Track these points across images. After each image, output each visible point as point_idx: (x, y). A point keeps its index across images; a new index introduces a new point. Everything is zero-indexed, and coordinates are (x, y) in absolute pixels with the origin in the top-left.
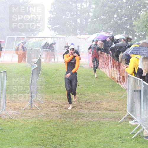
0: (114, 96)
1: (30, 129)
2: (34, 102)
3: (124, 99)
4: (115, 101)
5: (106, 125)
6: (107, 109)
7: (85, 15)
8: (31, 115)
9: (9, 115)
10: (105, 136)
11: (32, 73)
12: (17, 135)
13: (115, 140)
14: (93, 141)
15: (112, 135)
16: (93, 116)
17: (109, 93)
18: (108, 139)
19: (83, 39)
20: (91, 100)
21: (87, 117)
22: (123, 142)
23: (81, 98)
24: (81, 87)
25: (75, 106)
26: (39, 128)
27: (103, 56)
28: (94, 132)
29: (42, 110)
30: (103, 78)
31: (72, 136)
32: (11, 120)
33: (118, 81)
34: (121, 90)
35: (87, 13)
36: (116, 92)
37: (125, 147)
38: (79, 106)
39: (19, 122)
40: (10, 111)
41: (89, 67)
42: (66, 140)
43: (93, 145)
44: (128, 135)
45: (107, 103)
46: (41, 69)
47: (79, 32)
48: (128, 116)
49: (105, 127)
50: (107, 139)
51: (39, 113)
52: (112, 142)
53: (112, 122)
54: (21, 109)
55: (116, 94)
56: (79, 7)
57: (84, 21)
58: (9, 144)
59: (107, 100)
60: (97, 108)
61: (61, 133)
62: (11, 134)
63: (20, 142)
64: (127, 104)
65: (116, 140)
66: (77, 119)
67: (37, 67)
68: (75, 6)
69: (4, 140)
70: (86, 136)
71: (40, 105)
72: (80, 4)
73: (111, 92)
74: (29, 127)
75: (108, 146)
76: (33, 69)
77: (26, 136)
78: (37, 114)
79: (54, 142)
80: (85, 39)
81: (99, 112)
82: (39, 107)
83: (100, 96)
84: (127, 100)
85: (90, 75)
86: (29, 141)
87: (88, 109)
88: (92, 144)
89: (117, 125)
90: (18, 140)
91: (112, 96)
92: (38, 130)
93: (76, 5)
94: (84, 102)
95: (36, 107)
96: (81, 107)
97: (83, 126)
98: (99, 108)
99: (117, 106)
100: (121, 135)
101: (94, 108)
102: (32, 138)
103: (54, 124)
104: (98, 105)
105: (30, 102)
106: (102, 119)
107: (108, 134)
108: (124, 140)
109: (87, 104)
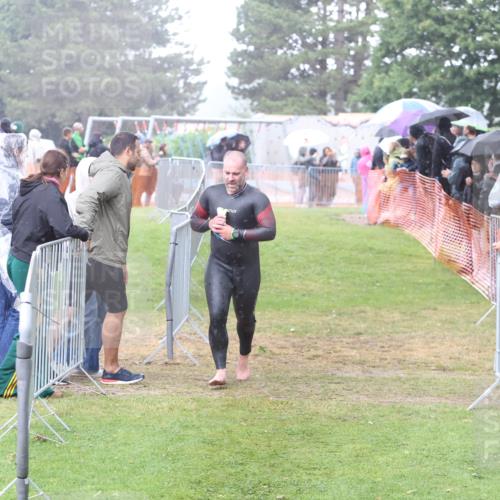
0: (452, 322)
1: (165, 431)
2: (180, 338)
3: (483, 333)
4: (456, 339)
5: (424, 417)
6: (427, 365)
7: (353, 45)
8: (169, 383)
9: (95, 382)
10: (420, 457)
11: (172, 240)
13: (452, 469)
14: (379, 474)
15: (445, 452)
16: (380, 389)
17: (435, 309)
18: (430, 468)
19: (346, 125)
20: (371, 334)
21: (358, 392)
22: (480, 478)
23: (339, 325)
24: (340, 288)
25: (320, 352)
27: (414, 184)
28: (382, 442)
29: (207, 366)
30: (415, 260)
31: (310, 456)
33: (463, 271)
34: (474, 299)
35: (360, 40)
36: (459, 309)
38: (333, 354)
39: (129, 408)
41: (366, 221)
42: (290, 470)
43: (380, 488)
45: (427, 343)
47: (333, 102)
48: (498, 387)
49: (422, 425)
50: (427, 466)
51: (198, 377)
53: (445, 407)
55: (459, 314)
56: (331, 20)
57: (350, 67)
58: (96, 480)
59: (428, 333)
60: (395, 359)
61: (272, 443)
62: (101, 445)
63: (135, 472)
64: (497, 346)
65: (457, 471)
66: (326, 396)
68: (318, 14)
69: (77, 466)
70: (357, 456)
71: (199, 350)
72: (337, 8)
73: (440, 307)
74: (164, 424)
75: (432, 488)
76: (175, 228)
77: (153, 454)
79: (246, 476)
80: (354, 128)
81: (402, 374)
82: (199, 356)
83: (404, 321)
84: (494, 335)
85: (371, 249)
86: (164, 471)
87: (361, 363)
88: (374, 482)
89: (460, 418)
90: (125, 468)
91: (444, 322)
92: (195, 432)
93: (322, 12)
94: (351, 340)
95: (187, 357)
96: (338, 356)
97: (345, 420)
98: (399, 362)
99: (460, 354)
100: (474, 454)
101: (386, 362)
102: (174, 460)
103: (248, 413)
104: (398, 352)
105: (165, 338)
106: (409, 399)
107: (429, 450)
108: (485, 468)
109: (361, 348)
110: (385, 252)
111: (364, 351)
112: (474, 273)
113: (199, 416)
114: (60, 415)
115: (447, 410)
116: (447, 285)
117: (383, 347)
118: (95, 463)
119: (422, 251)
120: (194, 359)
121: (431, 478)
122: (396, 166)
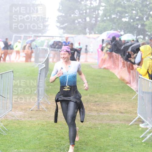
0: (124, 98)
1: (37, 131)
2: (41, 103)
3: (134, 101)
4: (126, 104)
5: (116, 127)
6: (117, 112)
7: (94, 13)
8: (38, 116)
9: (15, 116)
10: (114, 139)
11: (39, 73)
12: (23, 137)
13: (124, 143)
14: (102, 144)
15: (122, 138)
16: (102, 119)
17: (119, 94)
19: (92, 38)
20: (100, 102)
21: (96, 120)
22: (133, 146)
23: (90, 99)
26: (46, 130)
28: (103, 135)
29: (50, 111)
30: (113, 79)
32: (18, 122)
33: (127, 83)
34: (131, 91)
35: (97, 12)
36: (126, 94)
37: (136, 150)
38: (88, 108)
39: (26, 124)
40: (17, 112)
43: (102, 149)
44: (138, 138)
45: (117, 105)
46: (49, 69)
47: (88, 31)
48: (138, 118)
49: (115, 130)
50: (117, 142)
51: (47, 115)
52: (122, 145)
54: (28, 110)
55: (126, 96)
56: (88, 6)
57: (94, 20)
58: (15, 146)
59: (117, 102)
60: (107, 110)
62: (17, 135)
63: (27, 144)
64: (138, 106)
65: (126, 144)
67: (45, 67)
68: (84, 4)
69: (10, 142)
70: (95, 139)
71: (47, 106)
72: (90, 2)
73: (120, 94)
74: (36, 129)
75: (118, 149)
76: (40, 69)
77: (33, 138)
78: (45, 116)
79: (61, 145)
80: (95, 39)
81: (109, 114)
82: (47, 108)
83: (110, 98)
84: (137, 102)
85: (100, 76)
86: (36, 143)
87: (97, 111)
88: (100, 147)
89: (127, 128)
90: (25, 142)
91: (122, 98)
92: (45, 132)
94: (93, 104)
95: (43, 109)
96: (90, 109)
97: (91, 128)
98: (108, 110)
99: (127, 108)
100: (131, 139)
101: (104, 110)
102: (39, 140)
103: (62, 126)
104: (108, 107)
105: (37, 103)
106: (111, 122)
107: (117, 138)
108: (134, 143)
109: (97, 106)
110: (104, 77)
111: (97, 107)
112: (131, 84)
113: (47, 126)
114: (5, 126)
115: (123, 125)
116: (123, 87)
117: (103, 106)
118: (15, 141)
119: (115, 77)
120: (45, 109)
121: (118, 146)
122: (107, 51)
